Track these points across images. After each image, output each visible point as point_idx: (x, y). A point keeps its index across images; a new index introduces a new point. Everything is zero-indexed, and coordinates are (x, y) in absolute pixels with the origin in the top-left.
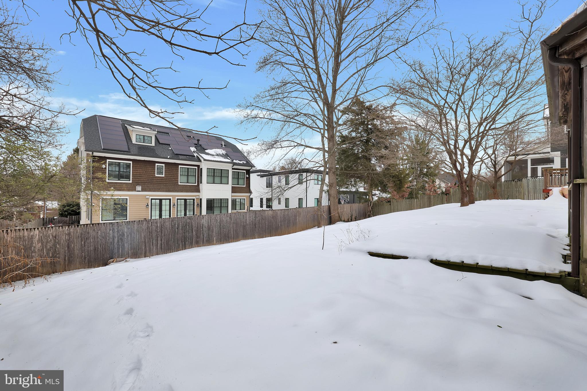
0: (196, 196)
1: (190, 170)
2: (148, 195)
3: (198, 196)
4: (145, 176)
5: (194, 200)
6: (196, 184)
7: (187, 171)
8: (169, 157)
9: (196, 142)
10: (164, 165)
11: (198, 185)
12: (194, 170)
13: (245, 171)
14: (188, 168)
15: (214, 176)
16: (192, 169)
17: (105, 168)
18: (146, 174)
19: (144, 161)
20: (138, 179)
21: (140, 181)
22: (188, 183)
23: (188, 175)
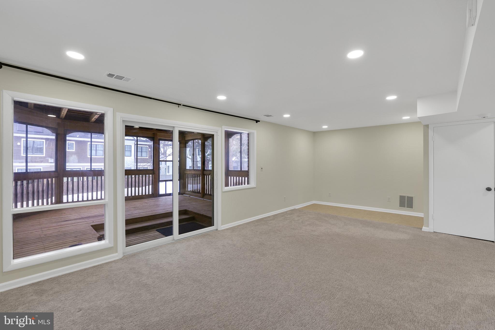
10: (74, 142)
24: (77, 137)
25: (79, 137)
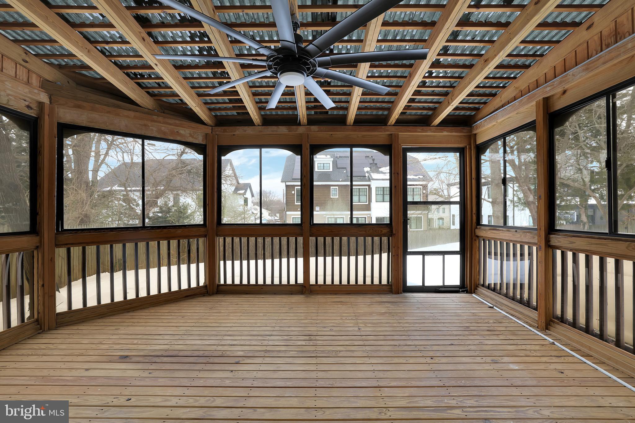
0: (367, 214)
1: (361, 190)
2: (325, 214)
3: (369, 214)
4: (322, 198)
5: (365, 218)
6: (367, 203)
7: (358, 191)
8: (341, 180)
9: (372, 162)
10: (337, 187)
11: (369, 204)
12: (366, 189)
13: (421, 187)
14: (359, 188)
15: (383, 194)
16: (363, 189)
17: (294, 194)
18: (323, 196)
19: (322, 185)
20: (317, 201)
21: (319, 203)
22: (359, 202)
23: (359, 195)
24: (339, 181)
25: (342, 181)
